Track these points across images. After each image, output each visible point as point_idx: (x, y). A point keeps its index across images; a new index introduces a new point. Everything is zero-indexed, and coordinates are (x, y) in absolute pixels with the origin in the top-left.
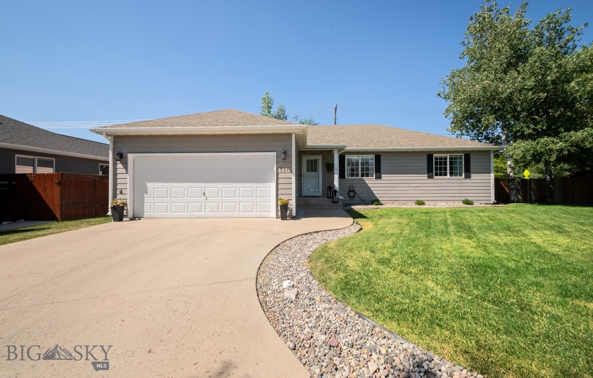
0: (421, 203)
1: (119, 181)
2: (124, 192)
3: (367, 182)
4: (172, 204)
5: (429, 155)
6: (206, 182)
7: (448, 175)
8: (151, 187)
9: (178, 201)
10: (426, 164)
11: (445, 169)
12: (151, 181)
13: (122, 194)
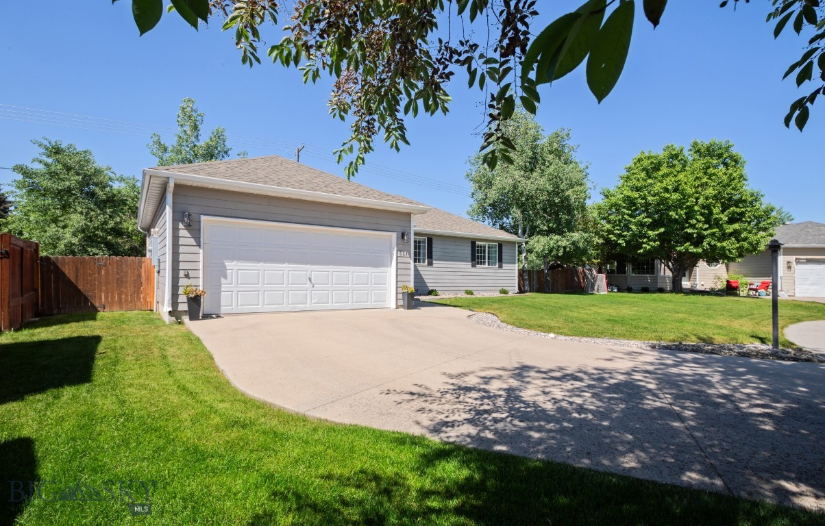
0: (470, 292)
1: (181, 257)
2: (191, 274)
4: (266, 293)
5: (473, 243)
6: (313, 263)
7: (487, 264)
8: (232, 268)
9: (275, 289)
10: (470, 252)
11: (484, 259)
12: (233, 259)
13: (189, 278)
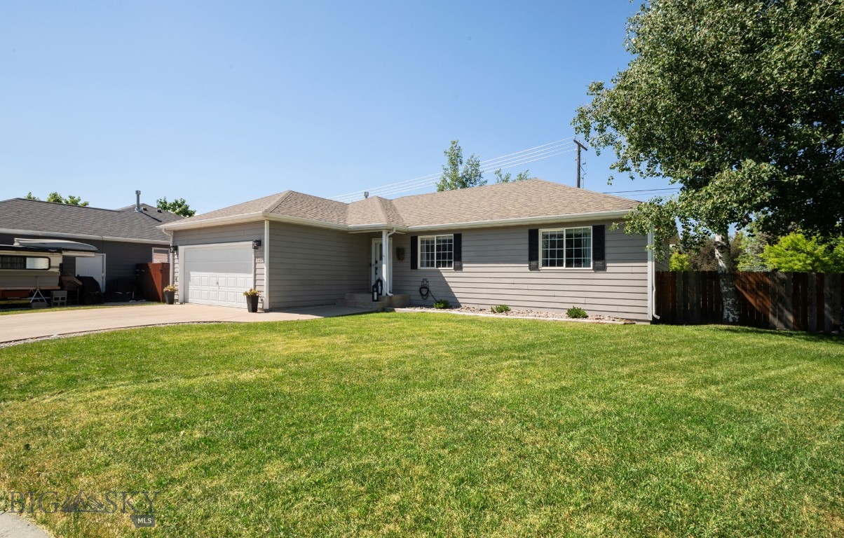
0: (504, 309)
1: (175, 270)
3: (444, 275)
4: (202, 291)
5: (533, 232)
7: (565, 264)
9: (205, 289)
10: (527, 247)
11: (560, 254)
13: (177, 281)
